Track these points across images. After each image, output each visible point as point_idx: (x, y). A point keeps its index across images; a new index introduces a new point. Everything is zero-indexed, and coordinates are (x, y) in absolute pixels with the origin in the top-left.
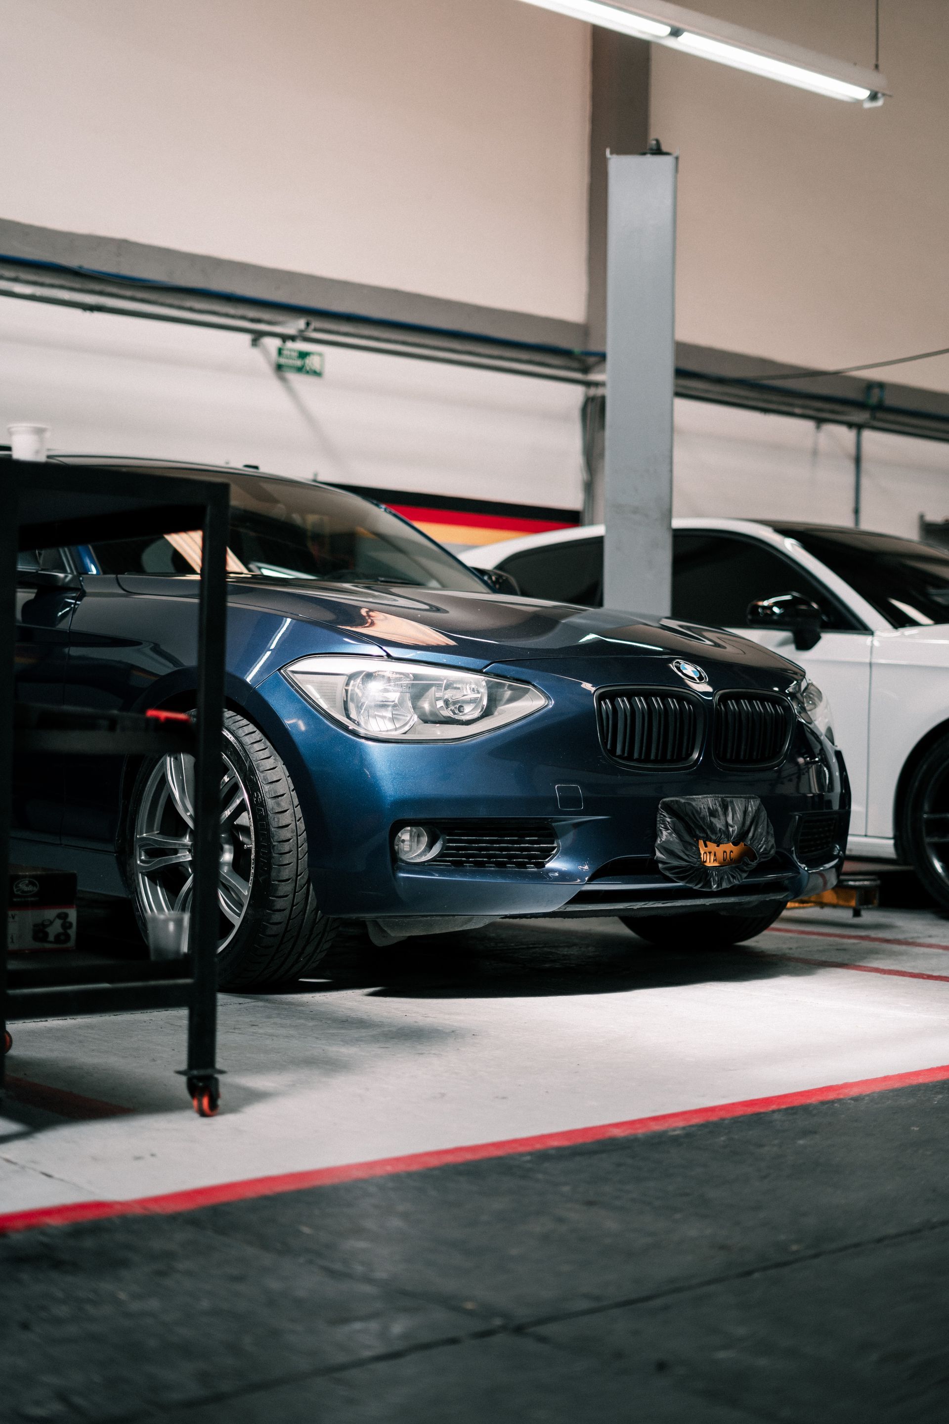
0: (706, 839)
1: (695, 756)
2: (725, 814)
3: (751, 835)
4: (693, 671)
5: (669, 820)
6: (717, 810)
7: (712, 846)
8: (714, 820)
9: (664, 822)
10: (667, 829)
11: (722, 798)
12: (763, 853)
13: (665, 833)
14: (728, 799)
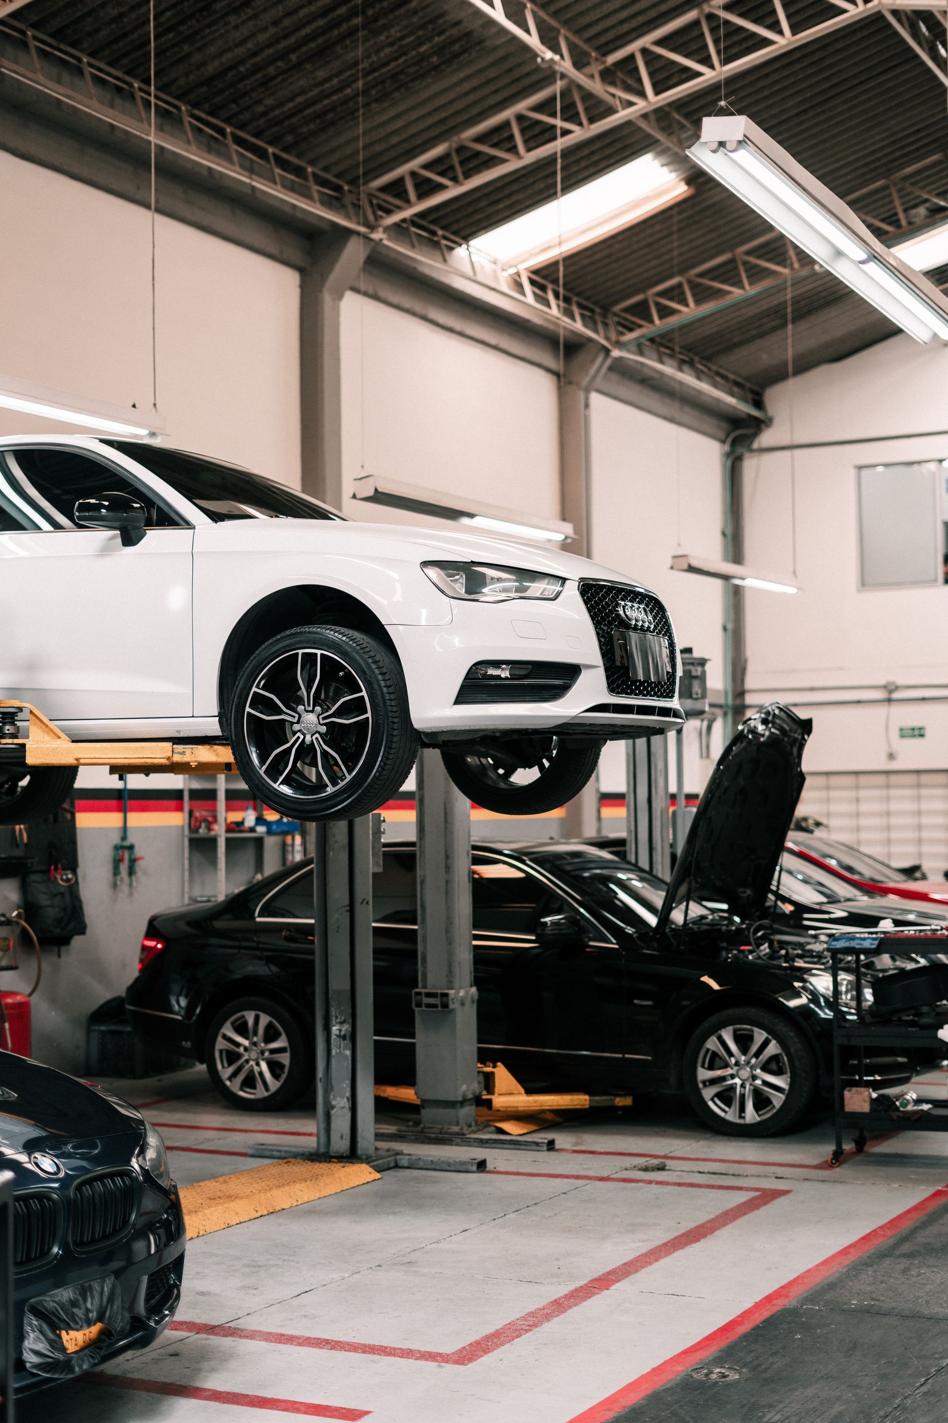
0: (69, 1328)
1: (55, 1250)
2: (85, 1301)
3: (108, 1314)
4: (50, 1165)
5: (35, 1322)
6: (77, 1300)
7: (73, 1334)
8: (75, 1310)
9: (31, 1325)
10: (34, 1331)
11: (81, 1285)
12: (120, 1331)
13: (31, 1335)
14: (86, 1284)
